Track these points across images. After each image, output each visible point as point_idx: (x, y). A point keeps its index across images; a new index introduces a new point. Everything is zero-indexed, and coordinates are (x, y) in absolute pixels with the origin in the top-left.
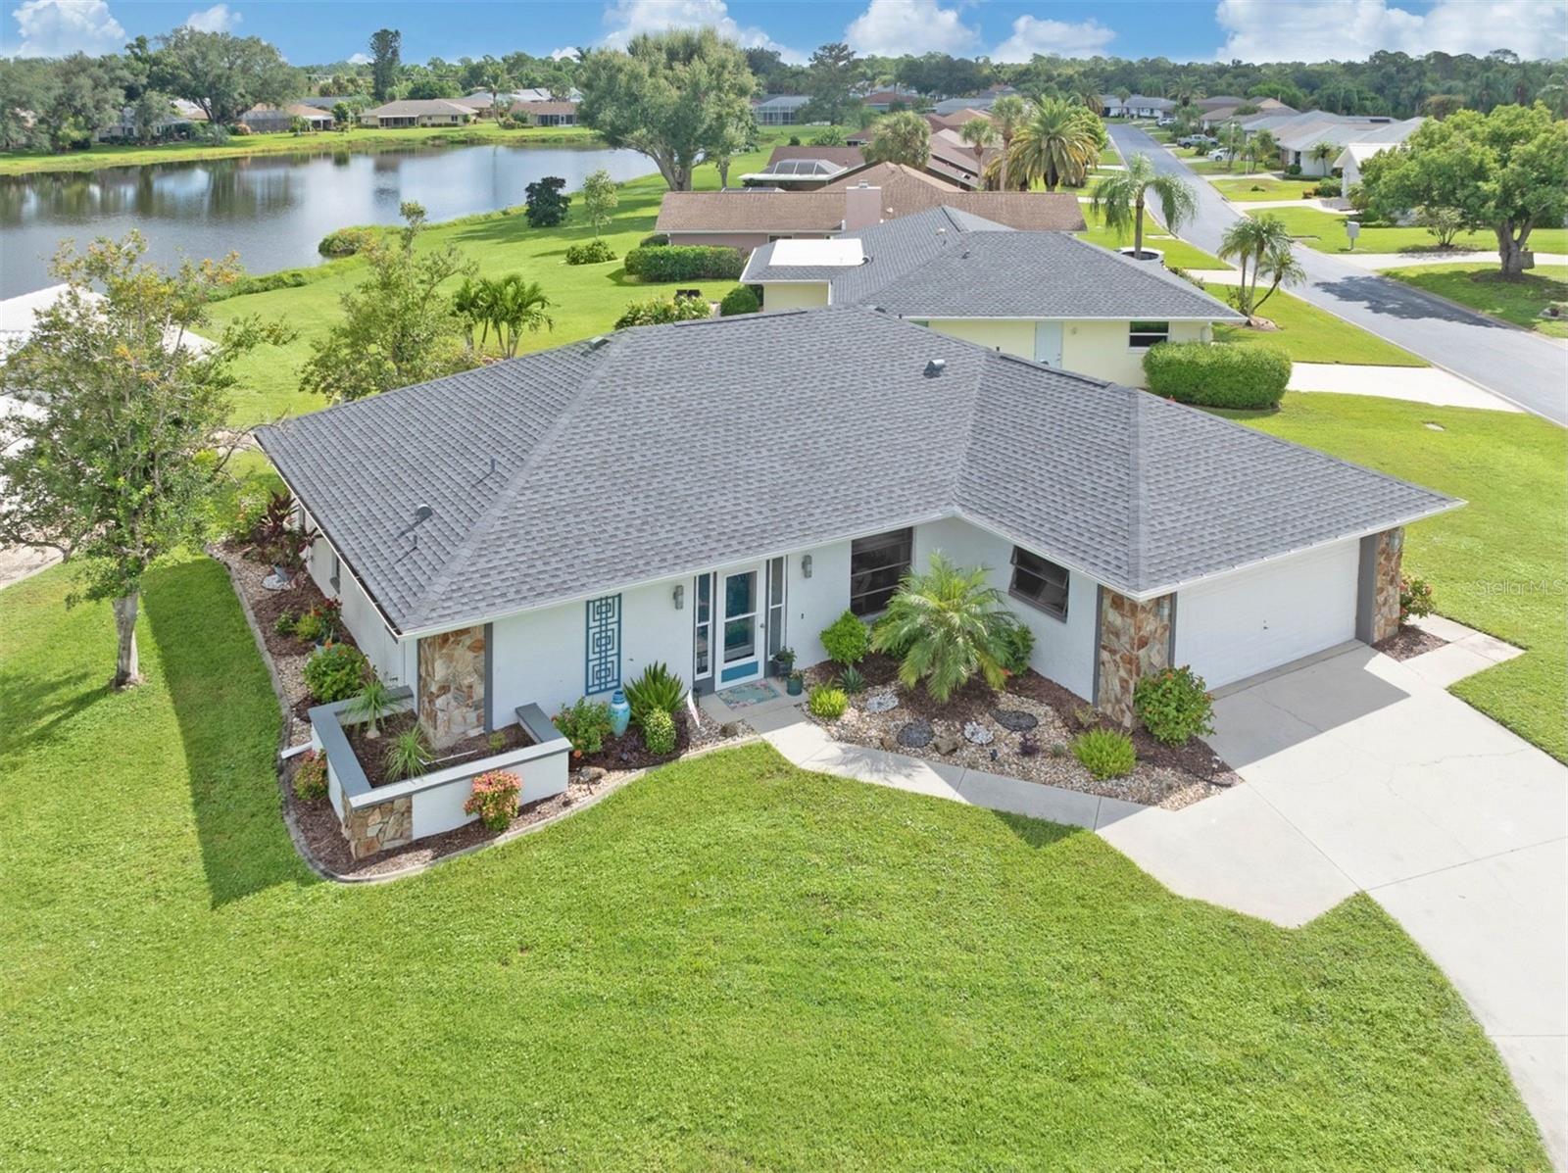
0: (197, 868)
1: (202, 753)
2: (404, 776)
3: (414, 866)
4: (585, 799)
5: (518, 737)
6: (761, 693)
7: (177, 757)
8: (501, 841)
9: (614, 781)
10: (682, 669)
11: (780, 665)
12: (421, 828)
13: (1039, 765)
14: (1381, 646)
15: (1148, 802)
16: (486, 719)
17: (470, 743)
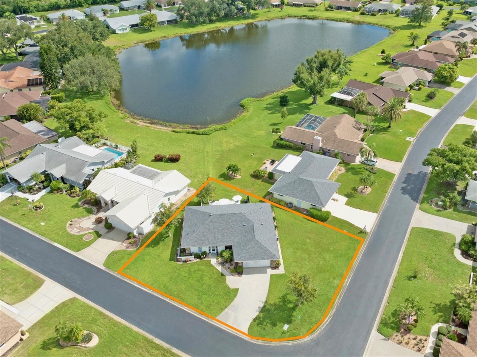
0: (169, 258)
1: (173, 246)
2: (182, 256)
3: (181, 263)
4: (195, 261)
5: (191, 255)
6: (214, 254)
7: (171, 246)
8: (187, 263)
9: (198, 260)
10: (208, 251)
11: (217, 252)
12: (182, 260)
13: (228, 270)
14: (271, 268)
15: (233, 276)
16: (190, 252)
17: (189, 254)
